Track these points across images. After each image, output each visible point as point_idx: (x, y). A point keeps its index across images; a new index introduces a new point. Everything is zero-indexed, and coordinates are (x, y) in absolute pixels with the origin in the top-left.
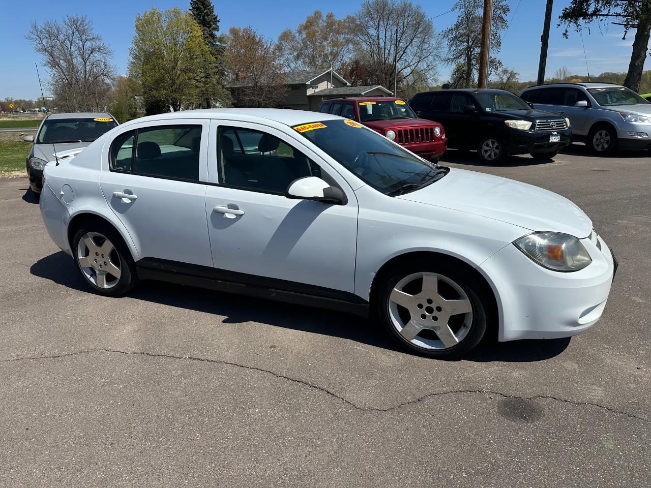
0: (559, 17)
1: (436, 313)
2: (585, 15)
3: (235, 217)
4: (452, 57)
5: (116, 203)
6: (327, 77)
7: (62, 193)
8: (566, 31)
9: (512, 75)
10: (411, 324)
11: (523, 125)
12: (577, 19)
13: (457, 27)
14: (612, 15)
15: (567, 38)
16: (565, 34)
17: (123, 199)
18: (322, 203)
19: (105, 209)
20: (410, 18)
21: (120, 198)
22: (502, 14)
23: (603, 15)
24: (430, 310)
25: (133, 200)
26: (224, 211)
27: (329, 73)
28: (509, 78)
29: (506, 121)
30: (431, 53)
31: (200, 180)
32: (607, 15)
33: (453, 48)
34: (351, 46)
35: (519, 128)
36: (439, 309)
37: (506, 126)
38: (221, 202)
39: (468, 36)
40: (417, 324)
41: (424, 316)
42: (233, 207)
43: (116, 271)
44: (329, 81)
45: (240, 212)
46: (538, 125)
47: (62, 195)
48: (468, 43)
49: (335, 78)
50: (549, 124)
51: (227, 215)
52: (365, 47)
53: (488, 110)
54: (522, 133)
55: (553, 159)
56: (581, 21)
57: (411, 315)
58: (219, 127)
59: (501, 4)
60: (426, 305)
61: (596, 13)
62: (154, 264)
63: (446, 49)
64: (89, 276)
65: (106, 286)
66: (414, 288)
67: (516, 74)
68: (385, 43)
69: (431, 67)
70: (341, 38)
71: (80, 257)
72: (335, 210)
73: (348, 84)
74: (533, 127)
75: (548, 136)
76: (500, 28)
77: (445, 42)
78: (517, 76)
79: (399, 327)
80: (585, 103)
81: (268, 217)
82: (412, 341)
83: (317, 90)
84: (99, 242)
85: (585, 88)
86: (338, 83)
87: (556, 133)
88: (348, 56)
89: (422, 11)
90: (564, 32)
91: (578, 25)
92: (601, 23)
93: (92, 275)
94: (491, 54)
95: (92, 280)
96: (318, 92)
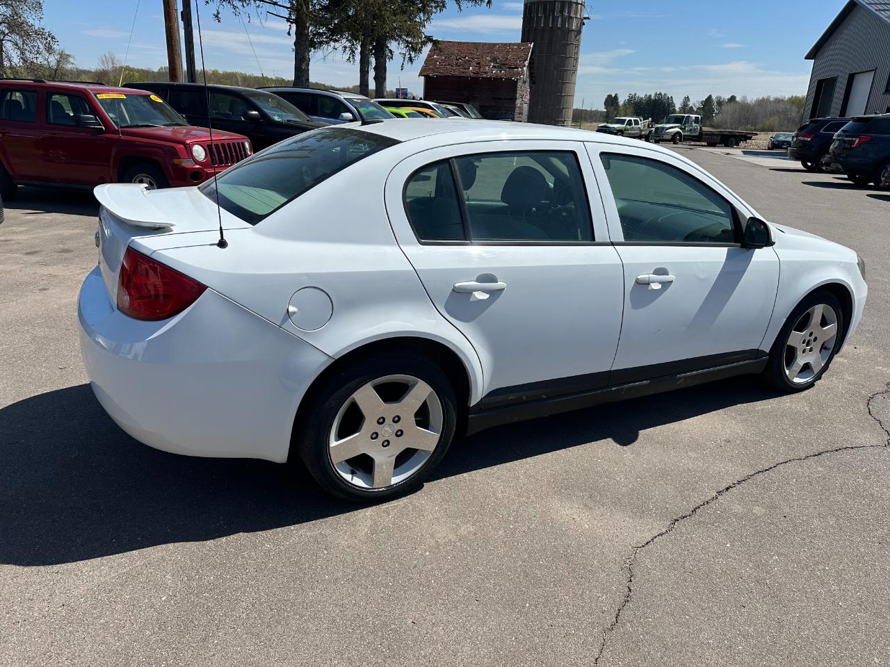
1: (812, 344)
5: (459, 303)
7: (291, 309)
8: (218, 13)
10: (797, 363)
14: (268, 3)
15: (220, 22)
16: (216, 16)
17: (475, 294)
21: (470, 292)
24: (809, 343)
25: (495, 294)
26: (649, 280)
36: (815, 339)
40: (801, 360)
41: (804, 351)
42: (661, 271)
43: (427, 440)
45: (668, 277)
47: (290, 315)
51: (653, 286)
53: (277, 119)
57: (798, 353)
58: (602, 154)
64: (348, 477)
79: (787, 372)
80: (349, 116)
82: (794, 381)
90: (216, 13)
91: (235, 7)
92: (259, 10)
93: (353, 473)
94: (31, 21)
95: (358, 482)
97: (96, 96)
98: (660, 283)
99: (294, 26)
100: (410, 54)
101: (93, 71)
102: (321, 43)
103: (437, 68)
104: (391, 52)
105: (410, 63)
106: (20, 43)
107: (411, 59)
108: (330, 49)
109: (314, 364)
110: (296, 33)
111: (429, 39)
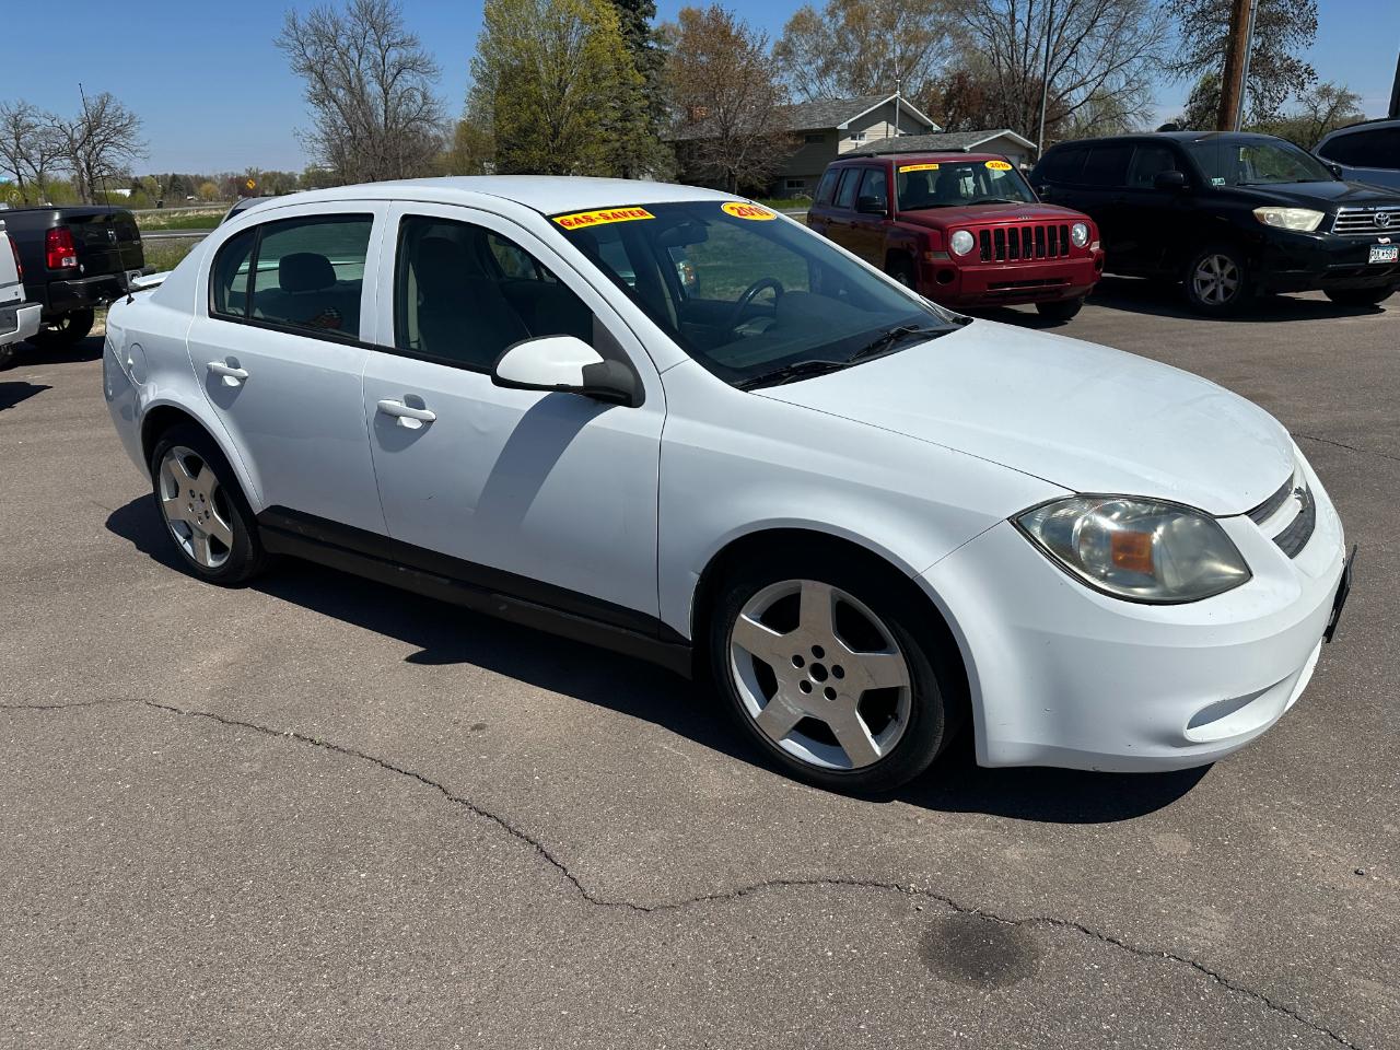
1: (831, 682)
3: (418, 425)
4: (1189, 60)
6: (887, 113)
7: (130, 361)
9: (1344, 100)
10: (779, 703)
11: (1302, 220)
17: (227, 377)
18: (591, 400)
19: (198, 399)
24: (819, 672)
26: (395, 411)
27: (891, 104)
28: (1333, 109)
29: (1256, 211)
30: (1139, 51)
31: (361, 338)
33: (1194, 39)
34: (948, 41)
35: (1292, 227)
36: (839, 672)
37: (1257, 223)
38: (392, 389)
41: (806, 686)
42: (415, 402)
44: (891, 121)
46: (1340, 219)
47: (130, 366)
49: (905, 113)
50: (1372, 218)
51: (406, 422)
52: (981, 42)
53: (1217, 181)
54: (1298, 237)
55: (1382, 305)
58: (405, 218)
60: (810, 659)
62: (287, 522)
63: (1178, 41)
65: (211, 563)
66: (783, 616)
67: (1353, 97)
68: (1028, 31)
69: (1135, 85)
70: (927, 24)
71: (166, 499)
72: (616, 417)
73: (936, 128)
74: (1325, 225)
75: (1364, 248)
77: (1175, 25)
78: (1355, 104)
79: (754, 707)
81: (482, 428)
82: (782, 743)
83: (862, 142)
86: (911, 124)
87: (1387, 240)
88: (940, 66)
93: (184, 538)
95: (188, 548)
96: (865, 146)
97: (898, 169)
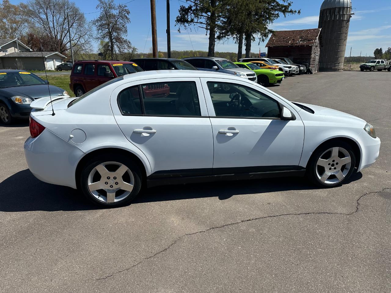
0: (176, 21)
1: (335, 166)
2: (187, 21)
3: (232, 135)
4: (100, 37)
5: (136, 137)
6: (14, 44)
7: (71, 136)
9: (134, 49)
10: (326, 174)
12: (184, 23)
13: (101, 19)
14: (199, 23)
15: (180, 33)
16: (179, 30)
17: (143, 134)
19: (126, 143)
20: (68, 10)
21: (140, 133)
22: (126, 15)
23: (196, 22)
24: (333, 165)
25: (152, 134)
27: (15, 42)
28: (132, 51)
30: (86, 33)
31: (202, 115)
32: (197, 22)
33: (100, 31)
34: (26, 24)
36: (337, 164)
39: (109, 25)
40: (328, 173)
41: (330, 169)
42: (232, 129)
43: (128, 187)
44: (16, 47)
45: (237, 131)
47: (71, 138)
48: (109, 29)
49: (20, 45)
51: (228, 134)
52: (37, 25)
56: (186, 24)
57: (326, 169)
58: (208, 83)
59: (125, 8)
61: (192, 21)
63: (96, 32)
64: (97, 197)
65: (116, 201)
67: (136, 49)
68: (53, 24)
69: (87, 42)
70: (18, 18)
71: (90, 184)
73: (31, 50)
76: (126, 22)
77: (94, 28)
78: (137, 50)
79: (320, 178)
80: (216, 67)
81: (255, 131)
82: (325, 182)
83: (7, 53)
84: (112, 168)
85: (214, 60)
86: (21, 47)
88: (25, 30)
89: (76, 6)
91: (185, 26)
92: (195, 26)
93: (99, 196)
94: (123, 37)
95: (101, 199)
96: (8, 54)
97: (112, 65)
98: (232, 133)
99: (209, 31)
100: (263, 38)
101: (147, 54)
102: (222, 37)
103: (274, 43)
104: (254, 38)
105: (263, 42)
106: (119, 46)
107: (263, 40)
108: (226, 39)
109: (79, 155)
110: (210, 34)
111: (271, 31)
